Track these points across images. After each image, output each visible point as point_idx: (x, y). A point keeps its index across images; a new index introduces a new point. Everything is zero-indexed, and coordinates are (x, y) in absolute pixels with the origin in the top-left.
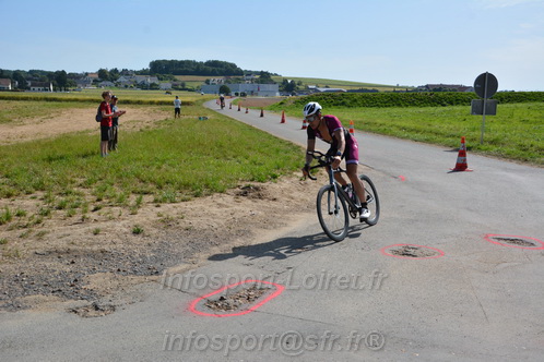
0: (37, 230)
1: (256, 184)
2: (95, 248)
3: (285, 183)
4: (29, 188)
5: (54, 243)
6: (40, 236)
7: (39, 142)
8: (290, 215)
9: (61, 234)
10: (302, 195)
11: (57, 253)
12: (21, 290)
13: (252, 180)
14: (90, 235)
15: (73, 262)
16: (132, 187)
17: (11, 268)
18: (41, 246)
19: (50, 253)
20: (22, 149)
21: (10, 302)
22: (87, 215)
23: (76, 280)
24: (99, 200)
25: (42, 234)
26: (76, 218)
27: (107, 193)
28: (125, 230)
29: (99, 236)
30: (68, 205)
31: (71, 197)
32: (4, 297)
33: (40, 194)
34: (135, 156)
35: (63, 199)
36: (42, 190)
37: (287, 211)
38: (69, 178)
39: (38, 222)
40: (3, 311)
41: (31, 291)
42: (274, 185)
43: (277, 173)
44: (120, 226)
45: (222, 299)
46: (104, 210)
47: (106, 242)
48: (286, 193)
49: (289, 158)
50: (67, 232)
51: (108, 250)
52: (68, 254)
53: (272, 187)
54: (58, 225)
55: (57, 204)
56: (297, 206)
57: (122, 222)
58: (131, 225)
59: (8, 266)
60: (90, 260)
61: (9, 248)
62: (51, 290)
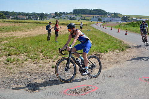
0: (21, 65)
1: (99, 53)
2: (38, 71)
3: (111, 54)
4: (23, 52)
5: (26, 69)
6: (22, 67)
7: (30, 37)
8: (109, 65)
9: (29, 67)
10: (116, 58)
11: (26, 72)
12: (13, 83)
13: (99, 52)
14: (38, 67)
15: (30, 76)
16: (56, 53)
17: (11, 76)
18: (22, 70)
19: (24, 72)
20: (24, 40)
21: (9, 86)
22: (39, 61)
23: (30, 81)
24: (44, 57)
25: (23, 66)
26: (35, 62)
27: (47, 55)
28: (49, 66)
29: (40, 68)
30: (34, 58)
31: (35, 55)
32: (7, 85)
33: (26, 54)
34: (60, 43)
35: (32, 56)
36: (27, 53)
37: (108, 63)
38: (37, 49)
39: (23, 63)
40: (6, 89)
41: (16, 83)
42: (106, 54)
43: (109, 50)
44: (48, 65)
45: (76, 90)
46: (45, 60)
47: (42, 70)
48: (110, 57)
49: (115, 45)
50: (31, 66)
51: (42, 72)
52: (30, 73)
53: (105, 55)
54: (29, 64)
55: (30, 57)
56: (113, 62)
57: (49, 64)
58: (52, 65)
59: (10, 76)
60: (36, 75)
61: (12, 70)
62: (22, 84)
